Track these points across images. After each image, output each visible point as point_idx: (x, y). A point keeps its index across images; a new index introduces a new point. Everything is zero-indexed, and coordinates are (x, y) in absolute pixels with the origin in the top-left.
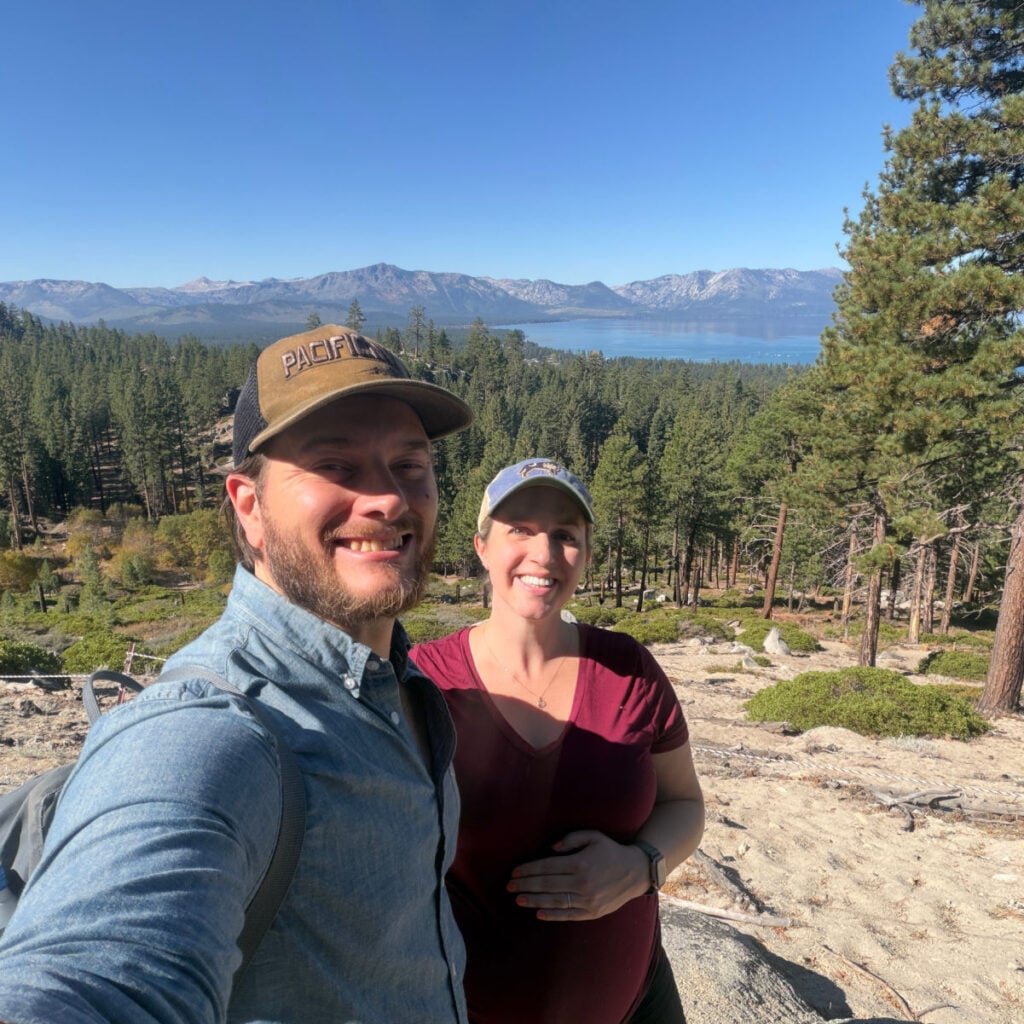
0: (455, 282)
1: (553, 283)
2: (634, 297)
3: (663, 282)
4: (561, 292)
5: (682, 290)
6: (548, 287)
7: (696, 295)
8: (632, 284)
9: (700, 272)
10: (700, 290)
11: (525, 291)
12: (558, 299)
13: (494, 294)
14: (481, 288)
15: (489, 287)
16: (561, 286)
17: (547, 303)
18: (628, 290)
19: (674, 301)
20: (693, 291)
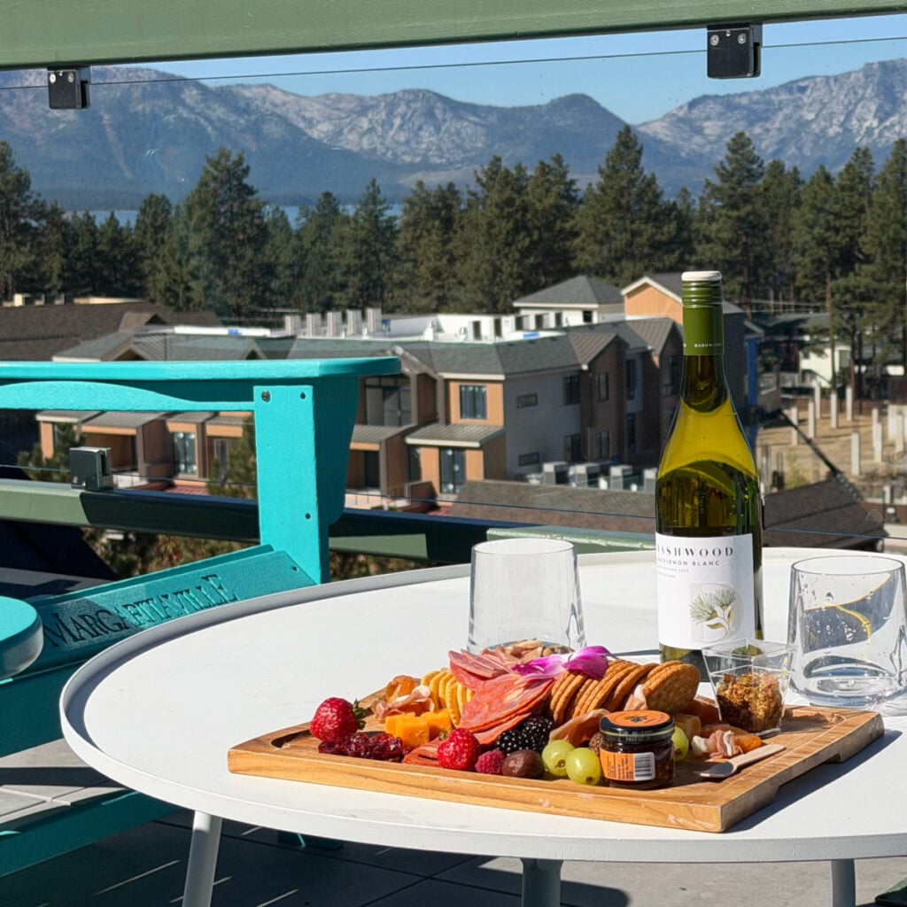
0: (136, 94)
1: (446, 101)
2: (697, 139)
3: (784, 96)
4: (467, 128)
5: (831, 115)
6: (430, 114)
7: (870, 131)
8: (693, 104)
9: (883, 65)
10: (883, 115)
11: (365, 124)
12: (458, 147)
13: (256, 130)
14: (219, 112)
15: (246, 110)
16: (473, 109)
17: (425, 157)
18: (681, 120)
19: (806, 151)
20: (861, 120)
